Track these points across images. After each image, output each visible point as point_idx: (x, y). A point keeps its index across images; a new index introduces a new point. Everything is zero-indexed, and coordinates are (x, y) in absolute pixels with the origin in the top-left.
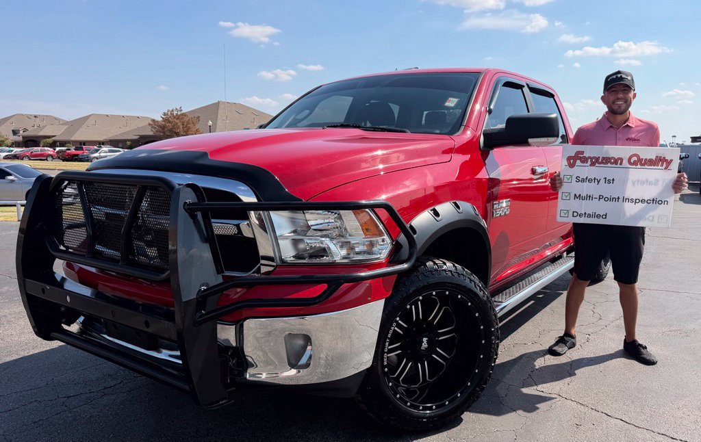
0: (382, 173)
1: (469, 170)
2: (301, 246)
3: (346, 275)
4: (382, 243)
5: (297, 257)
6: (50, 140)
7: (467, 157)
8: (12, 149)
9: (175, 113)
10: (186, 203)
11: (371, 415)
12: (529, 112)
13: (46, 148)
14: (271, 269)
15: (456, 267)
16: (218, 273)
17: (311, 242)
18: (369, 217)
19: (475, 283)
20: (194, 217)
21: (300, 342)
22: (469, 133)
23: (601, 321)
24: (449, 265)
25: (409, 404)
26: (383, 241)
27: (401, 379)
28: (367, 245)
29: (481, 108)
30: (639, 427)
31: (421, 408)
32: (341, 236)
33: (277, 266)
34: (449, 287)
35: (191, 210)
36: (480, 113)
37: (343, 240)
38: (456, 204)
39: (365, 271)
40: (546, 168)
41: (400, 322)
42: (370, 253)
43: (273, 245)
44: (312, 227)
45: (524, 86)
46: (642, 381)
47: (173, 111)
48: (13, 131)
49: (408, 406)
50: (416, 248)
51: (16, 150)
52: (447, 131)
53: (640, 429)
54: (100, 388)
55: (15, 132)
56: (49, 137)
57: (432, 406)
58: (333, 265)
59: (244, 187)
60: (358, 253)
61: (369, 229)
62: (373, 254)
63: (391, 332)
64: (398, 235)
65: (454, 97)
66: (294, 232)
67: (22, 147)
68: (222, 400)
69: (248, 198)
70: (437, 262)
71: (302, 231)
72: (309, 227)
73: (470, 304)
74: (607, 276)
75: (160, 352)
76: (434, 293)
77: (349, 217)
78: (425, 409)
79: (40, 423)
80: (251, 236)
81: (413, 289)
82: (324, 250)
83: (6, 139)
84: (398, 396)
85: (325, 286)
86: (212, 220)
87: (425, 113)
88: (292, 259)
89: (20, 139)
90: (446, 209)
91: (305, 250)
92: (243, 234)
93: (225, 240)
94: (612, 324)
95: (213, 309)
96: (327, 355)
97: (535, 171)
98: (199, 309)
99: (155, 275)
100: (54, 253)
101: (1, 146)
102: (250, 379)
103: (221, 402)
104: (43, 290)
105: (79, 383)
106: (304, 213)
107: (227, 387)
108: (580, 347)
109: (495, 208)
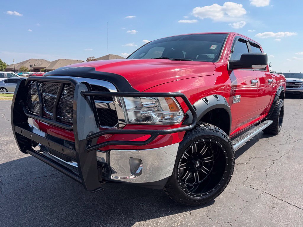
0: (178, 80)
1: (221, 80)
2: (139, 115)
3: (161, 130)
4: (178, 115)
5: (136, 120)
6: (44, 69)
7: (221, 74)
8: (29, 72)
9: (92, 59)
10: (82, 91)
11: (171, 197)
12: (249, 52)
13: (42, 72)
14: (124, 125)
15: (215, 128)
16: (98, 127)
17: (143, 113)
18: (173, 102)
19: (224, 136)
20: (86, 98)
21: (137, 162)
22: (222, 61)
23: (279, 154)
24: (212, 126)
25: (189, 193)
26: (180, 114)
27: (185, 181)
28: (171, 115)
31: (195, 195)
32: (158, 110)
33: (126, 124)
34: (211, 137)
35: (84, 95)
37: (159, 112)
38: (216, 96)
39: (169, 129)
40: (257, 81)
41: (186, 153)
42: (173, 119)
43: (125, 113)
44: (144, 106)
45: (247, 41)
47: (91, 58)
48: (30, 65)
49: (189, 194)
50: (196, 117)
51: (31, 73)
52: (211, 61)
54: (49, 175)
55: (31, 66)
56: (43, 68)
57: (201, 195)
58: (154, 125)
59: (111, 84)
60: (166, 119)
61: (172, 107)
62: (174, 120)
63: (182, 158)
64: (187, 111)
65: (215, 45)
66: (136, 108)
67: (33, 72)
68: (98, 188)
69: (113, 90)
70: (206, 125)
71: (139, 107)
72: (143, 106)
73: (221, 146)
74: (280, 132)
75: (72, 162)
76: (204, 140)
77: (163, 101)
78: (197, 196)
79: (22, 190)
80: (114, 109)
81: (193, 137)
82: (150, 117)
83: (27, 69)
84: (184, 189)
85: (150, 136)
86: (95, 101)
87: (198, 55)
88: (134, 121)
89: (33, 69)
90: (211, 98)
91: (140, 117)
92: (110, 108)
93: (102, 111)
94: (284, 156)
95: (96, 144)
96: (150, 167)
97: (252, 82)
98: (88, 144)
99: (68, 127)
100: (26, 114)
101: (25, 71)
102: (112, 179)
103: (98, 190)
104: (21, 131)
105: (41, 172)
106: (140, 99)
107: (101, 182)
108: (270, 166)
109: (234, 99)
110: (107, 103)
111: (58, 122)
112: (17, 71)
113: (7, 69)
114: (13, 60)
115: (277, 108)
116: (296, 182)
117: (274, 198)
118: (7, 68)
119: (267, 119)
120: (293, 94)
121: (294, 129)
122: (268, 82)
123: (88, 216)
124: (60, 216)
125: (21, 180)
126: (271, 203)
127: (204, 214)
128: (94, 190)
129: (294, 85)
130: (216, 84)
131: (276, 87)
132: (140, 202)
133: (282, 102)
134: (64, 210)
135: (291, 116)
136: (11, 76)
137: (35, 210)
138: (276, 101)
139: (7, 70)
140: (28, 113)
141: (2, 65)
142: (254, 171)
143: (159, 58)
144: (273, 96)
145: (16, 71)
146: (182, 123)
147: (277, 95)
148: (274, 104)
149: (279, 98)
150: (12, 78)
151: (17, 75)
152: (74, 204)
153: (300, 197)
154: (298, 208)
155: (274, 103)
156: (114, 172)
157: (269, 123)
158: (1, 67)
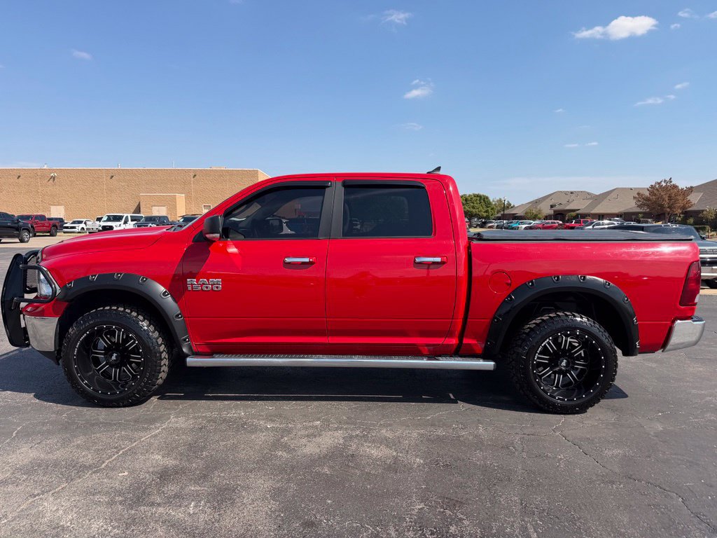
6: (573, 214)
9: (664, 185)
55: (552, 207)
56: (573, 211)
101: (530, 219)
109: (189, 283)
158: (487, 211)
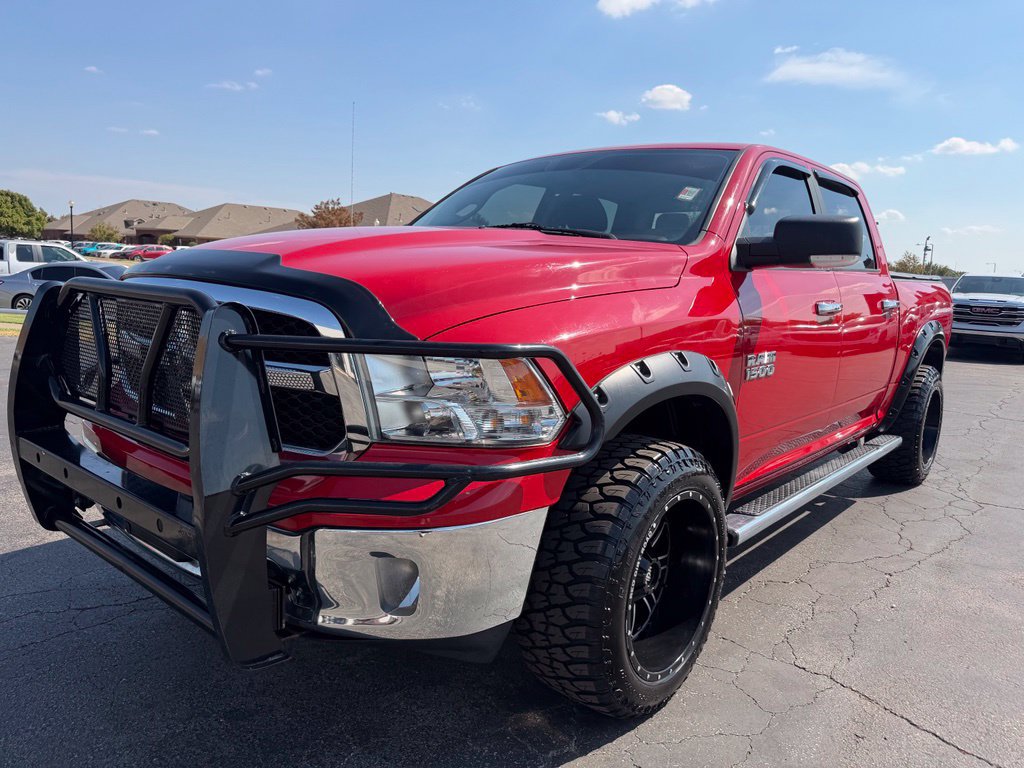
0: (573, 297)
1: (710, 301)
2: (418, 413)
4: (548, 416)
5: (413, 430)
6: (170, 237)
7: (709, 281)
8: (121, 245)
9: (331, 206)
12: (814, 212)
13: (164, 246)
14: (364, 447)
16: (273, 451)
17: (432, 411)
18: (528, 372)
20: (238, 356)
21: (406, 570)
22: (713, 242)
23: (911, 552)
26: (551, 411)
28: (523, 417)
29: (736, 204)
30: (965, 752)
32: (482, 400)
33: (372, 444)
36: (734, 211)
37: (485, 407)
38: (681, 357)
39: (515, 462)
40: (838, 306)
42: (527, 430)
43: (367, 407)
44: (436, 383)
45: (809, 176)
46: (975, 665)
47: (327, 203)
48: (125, 222)
50: (603, 426)
51: (126, 247)
52: (676, 239)
53: (966, 756)
54: (131, 600)
55: (127, 224)
56: (169, 232)
58: (467, 448)
60: (508, 429)
61: (525, 389)
62: (532, 433)
64: (575, 405)
65: (694, 186)
66: (410, 388)
67: (135, 244)
68: (272, 655)
69: (330, 330)
71: (422, 387)
72: (432, 382)
74: (928, 478)
79: (32, 647)
80: (334, 392)
82: (450, 421)
83: (116, 232)
85: (441, 483)
86: (267, 363)
87: (657, 216)
88: (403, 433)
89: (133, 233)
90: (662, 364)
91: (424, 420)
92: (323, 390)
93: (296, 396)
94: (929, 559)
95: (265, 508)
96: (449, 591)
97: (820, 309)
98: (237, 509)
99: (179, 447)
100: (57, 401)
101: (108, 240)
102: (324, 624)
103: (270, 659)
104: (38, 455)
105: (105, 589)
106: (424, 361)
107: (281, 633)
108: (872, 594)
109: (749, 365)
110: (312, 373)
111: (152, 429)
112: (82, 237)
113: (47, 231)
114: (70, 202)
115: (916, 395)
116: (951, 650)
117: (866, 704)
118: (48, 226)
119: (882, 430)
120: (995, 346)
121: (977, 469)
122: (883, 307)
123: (235, 744)
124: (143, 742)
125: (34, 615)
126: (854, 720)
127: (623, 752)
128: (254, 661)
129: (1001, 316)
130: (692, 313)
131: (913, 325)
132: (416, 703)
133: (936, 375)
134: (161, 720)
135: (976, 423)
136: (57, 257)
137: (64, 719)
138: (913, 372)
139: (47, 235)
140: (64, 397)
141: (33, 219)
142: (817, 608)
143: (510, 224)
144: (903, 355)
145: (78, 240)
146: (560, 441)
147: (916, 351)
148: (908, 383)
149: (923, 363)
150: (59, 263)
151: (78, 255)
152: (195, 701)
153: (956, 703)
154: (943, 741)
155: (906, 377)
156: (329, 604)
157: (888, 444)
158: (28, 223)
